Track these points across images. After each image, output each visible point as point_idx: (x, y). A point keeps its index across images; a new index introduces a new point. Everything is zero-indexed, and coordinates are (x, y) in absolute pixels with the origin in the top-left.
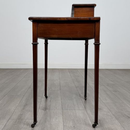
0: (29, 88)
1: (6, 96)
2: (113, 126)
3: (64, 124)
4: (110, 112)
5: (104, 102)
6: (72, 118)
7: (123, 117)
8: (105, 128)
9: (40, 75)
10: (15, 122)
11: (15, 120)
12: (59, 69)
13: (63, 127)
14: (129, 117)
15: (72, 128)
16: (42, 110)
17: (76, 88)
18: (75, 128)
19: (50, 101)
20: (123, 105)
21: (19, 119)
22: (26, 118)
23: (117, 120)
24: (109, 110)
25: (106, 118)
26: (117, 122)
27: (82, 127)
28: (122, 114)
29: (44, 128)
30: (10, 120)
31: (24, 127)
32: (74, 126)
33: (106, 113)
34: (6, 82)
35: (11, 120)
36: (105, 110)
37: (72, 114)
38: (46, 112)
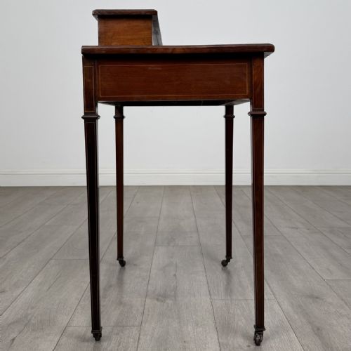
1: (53, 261)
3: (220, 341)
4: (345, 305)
5: (326, 277)
9: (138, 203)
12: (189, 186)
16: (156, 302)
17: (244, 240)
19: (175, 275)
24: (342, 300)
25: (335, 322)
30: (70, 329)
32: (249, 346)
33: (334, 310)
34: (47, 224)
36: (330, 300)
37: (239, 311)
38: (165, 305)
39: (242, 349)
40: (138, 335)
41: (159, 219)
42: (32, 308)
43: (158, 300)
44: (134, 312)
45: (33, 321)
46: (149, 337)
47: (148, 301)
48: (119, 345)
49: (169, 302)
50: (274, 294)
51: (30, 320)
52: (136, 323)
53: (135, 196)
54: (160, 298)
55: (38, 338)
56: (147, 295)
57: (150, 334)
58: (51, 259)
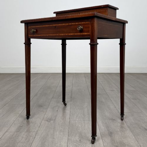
0: (35, 96)
1: (7, 105)
2: (125, 139)
3: (69, 138)
4: (125, 123)
6: (79, 130)
7: (140, 129)
8: (116, 142)
9: (50, 80)
10: (12, 136)
11: (13, 133)
13: (67, 141)
14: (146, 129)
15: (77, 142)
16: (46, 122)
19: (57, 111)
20: (142, 115)
21: (18, 132)
23: (131, 133)
26: (131, 135)
28: (138, 126)
29: (45, 142)
30: (7, 133)
31: (21, 141)
32: (80, 140)
34: (9, 89)
37: (80, 125)
38: (50, 123)
39: (77, 141)
40: (35, 136)
41: (57, 87)
43: (47, 121)
44: (36, 126)
46: (39, 137)
47: (43, 121)
48: (26, 139)
49: (52, 122)
52: (36, 131)
53: (49, 77)
56: (43, 119)
57: (40, 135)
58: (7, 104)
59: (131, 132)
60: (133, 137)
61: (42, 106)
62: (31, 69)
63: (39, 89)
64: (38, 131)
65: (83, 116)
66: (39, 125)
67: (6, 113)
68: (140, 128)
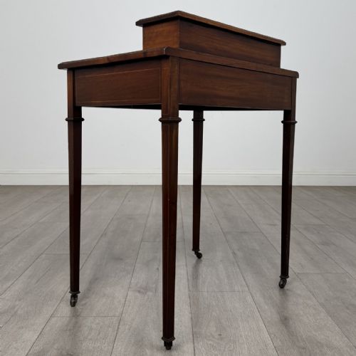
0: (102, 236)
1: (43, 256)
2: (319, 332)
3: (194, 330)
4: (312, 296)
5: (297, 271)
6: (214, 313)
8: (299, 338)
9: (129, 201)
10: (67, 325)
11: (68, 319)
13: (191, 337)
16: (138, 294)
17: (225, 236)
18: (222, 339)
20: (347, 280)
21: (77, 316)
22: (94, 314)
23: (330, 318)
24: (311, 292)
25: (301, 312)
26: (330, 323)
27: (241, 336)
28: (343, 303)
29: (142, 339)
30: (54, 320)
31: (89, 337)
32: (220, 335)
33: (302, 301)
34: (41, 221)
35: (56, 318)
36: (299, 292)
37: (214, 302)
38: (146, 297)
39: (214, 337)
40: (117, 325)
41: (148, 216)
42: (20, 300)
43: (139, 292)
44: (116, 304)
45: (19, 312)
46: (127, 327)
47: (130, 293)
48: (99, 333)
49: (150, 294)
50: (248, 286)
51: (17, 311)
52: (117, 314)
53: (127, 194)
54: (142, 290)
55: (23, 328)
56: (129, 288)
57: (129, 324)
58: (42, 254)
59: (330, 316)
60: (337, 328)
61: (121, 259)
62: (82, 176)
63: (109, 221)
64: (124, 315)
65: (217, 282)
66: (123, 301)
67: (43, 275)
68: (348, 308)
